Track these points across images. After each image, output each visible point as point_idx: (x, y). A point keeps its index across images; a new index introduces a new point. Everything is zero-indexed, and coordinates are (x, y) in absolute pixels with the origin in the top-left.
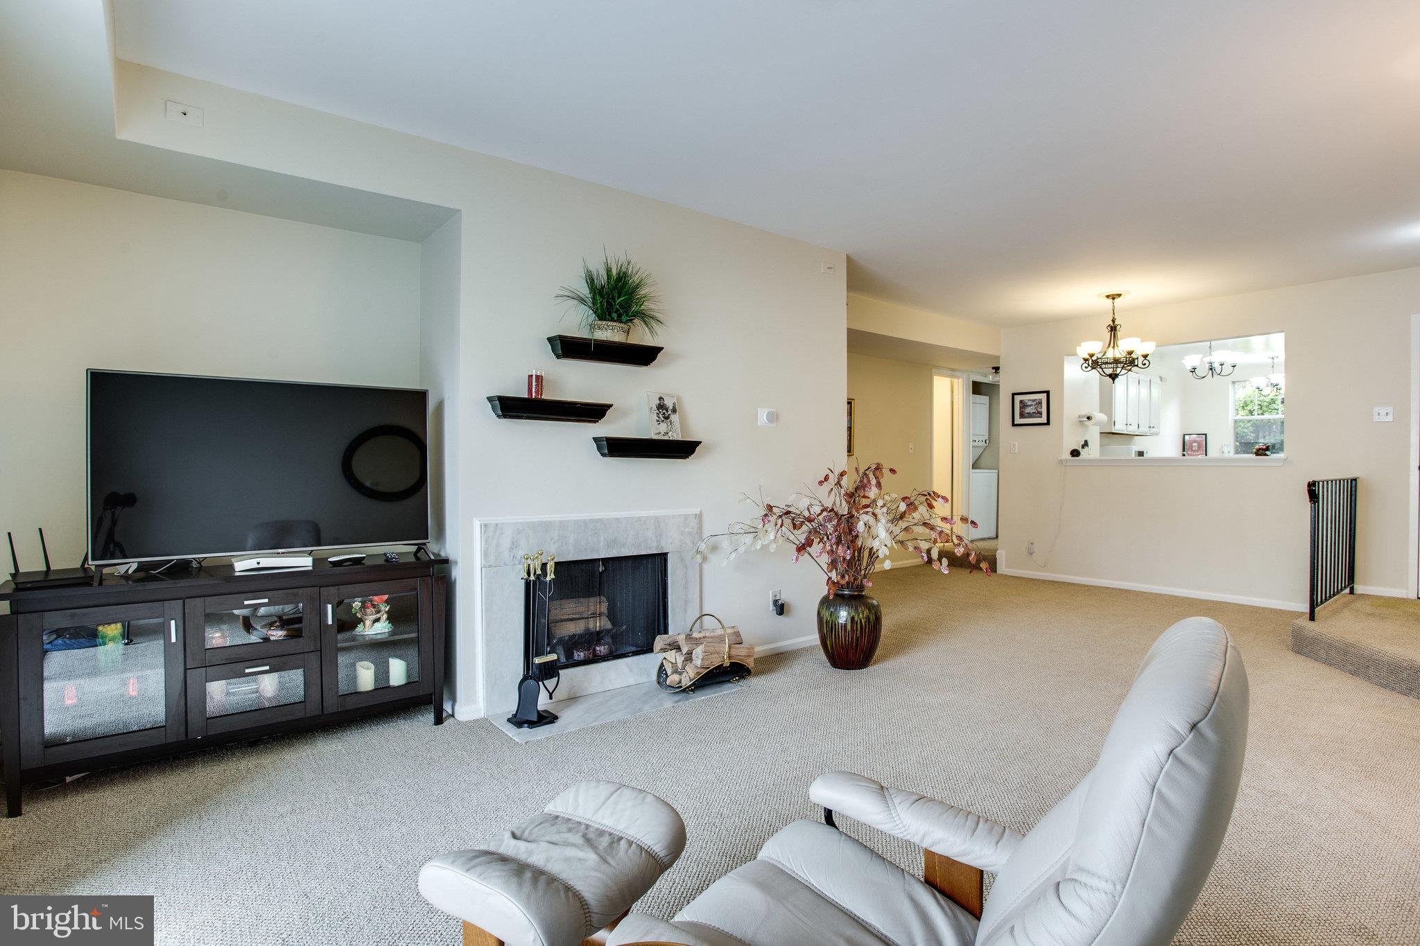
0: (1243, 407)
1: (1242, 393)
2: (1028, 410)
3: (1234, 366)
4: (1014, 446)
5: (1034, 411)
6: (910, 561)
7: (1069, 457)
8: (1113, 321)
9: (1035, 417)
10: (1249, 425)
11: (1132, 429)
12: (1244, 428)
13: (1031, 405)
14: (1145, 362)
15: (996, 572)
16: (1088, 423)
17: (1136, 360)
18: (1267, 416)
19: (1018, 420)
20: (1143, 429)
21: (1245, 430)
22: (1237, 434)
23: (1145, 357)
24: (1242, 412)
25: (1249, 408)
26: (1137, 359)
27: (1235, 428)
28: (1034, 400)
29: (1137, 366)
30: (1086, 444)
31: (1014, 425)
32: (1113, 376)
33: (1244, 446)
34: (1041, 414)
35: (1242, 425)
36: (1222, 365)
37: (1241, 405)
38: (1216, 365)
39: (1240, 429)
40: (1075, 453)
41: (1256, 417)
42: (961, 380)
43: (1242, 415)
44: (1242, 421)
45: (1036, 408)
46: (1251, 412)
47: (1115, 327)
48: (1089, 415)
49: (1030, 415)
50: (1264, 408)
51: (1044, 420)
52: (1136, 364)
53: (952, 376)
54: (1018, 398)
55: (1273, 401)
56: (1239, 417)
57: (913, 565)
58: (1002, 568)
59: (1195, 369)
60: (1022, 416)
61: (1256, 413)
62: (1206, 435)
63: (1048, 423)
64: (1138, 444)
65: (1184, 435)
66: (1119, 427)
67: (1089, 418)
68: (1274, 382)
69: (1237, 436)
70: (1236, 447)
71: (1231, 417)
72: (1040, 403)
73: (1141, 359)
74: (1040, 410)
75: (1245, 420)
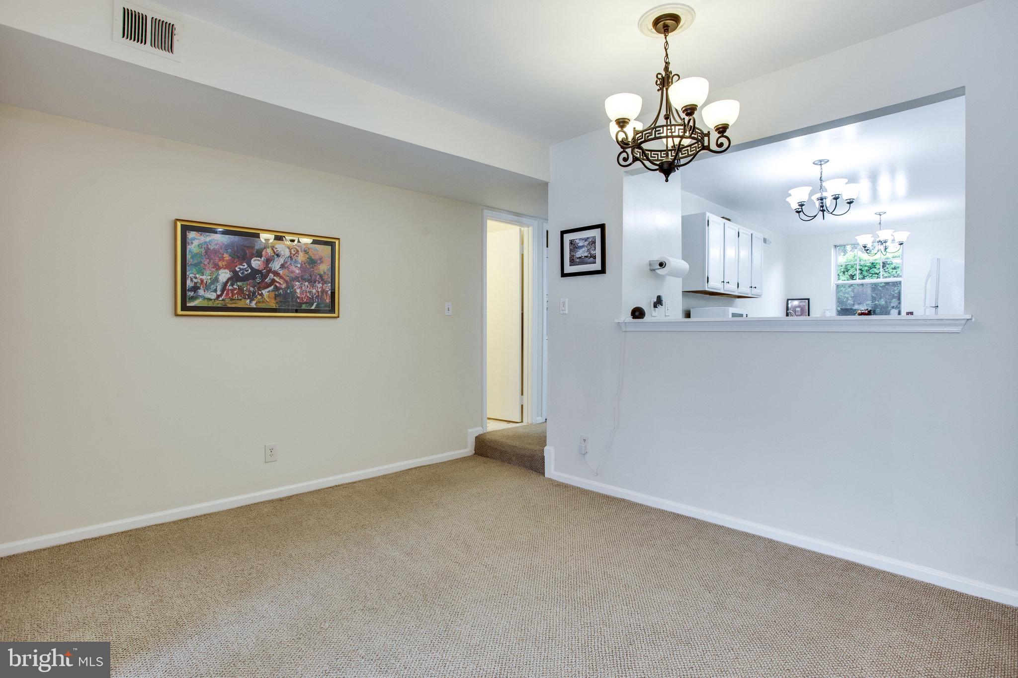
0: (844, 272)
1: (842, 260)
2: (580, 253)
3: (850, 203)
4: (564, 303)
5: (586, 254)
6: (453, 453)
7: (629, 318)
8: (666, 69)
9: (587, 263)
10: (850, 289)
11: (731, 288)
12: (844, 293)
13: (583, 246)
14: (723, 140)
15: (543, 474)
16: (661, 272)
17: (706, 139)
18: (868, 280)
19: (568, 269)
20: (744, 290)
21: (847, 295)
22: (839, 299)
23: (722, 129)
24: (842, 278)
25: (850, 272)
26: (708, 135)
27: (838, 292)
28: (586, 239)
29: (707, 148)
30: (659, 302)
31: (563, 275)
32: (666, 166)
33: (845, 311)
34: (595, 258)
35: (843, 289)
36: (836, 198)
37: (842, 270)
38: (829, 202)
39: (841, 294)
40: (638, 313)
41: (858, 281)
42: (530, 229)
43: (844, 280)
44: (843, 286)
45: (588, 250)
46: (852, 277)
47: (668, 77)
48: (662, 260)
49: (582, 261)
50: (865, 273)
51: (597, 266)
52: (706, 144)
53: (521, 224)
54: (568, 238)
55: (873, 265)
56: (840, 282)
57: (459, 457)
58: (551, 471)
59: (802, 205)
60: (573, 262)
61: (857, 277)
62: (808, 299)
63: (603, 271)
64: (739, 307)
65: (788, 300)
66: (714, 285)
67: (661, 265)
68: (882, 239)
69: (839, 301)
70: (838, 311)
71: (834, 281)
72: (594, 242)
73: (714, 135)
74: (593, 252)
75: (845, 284)
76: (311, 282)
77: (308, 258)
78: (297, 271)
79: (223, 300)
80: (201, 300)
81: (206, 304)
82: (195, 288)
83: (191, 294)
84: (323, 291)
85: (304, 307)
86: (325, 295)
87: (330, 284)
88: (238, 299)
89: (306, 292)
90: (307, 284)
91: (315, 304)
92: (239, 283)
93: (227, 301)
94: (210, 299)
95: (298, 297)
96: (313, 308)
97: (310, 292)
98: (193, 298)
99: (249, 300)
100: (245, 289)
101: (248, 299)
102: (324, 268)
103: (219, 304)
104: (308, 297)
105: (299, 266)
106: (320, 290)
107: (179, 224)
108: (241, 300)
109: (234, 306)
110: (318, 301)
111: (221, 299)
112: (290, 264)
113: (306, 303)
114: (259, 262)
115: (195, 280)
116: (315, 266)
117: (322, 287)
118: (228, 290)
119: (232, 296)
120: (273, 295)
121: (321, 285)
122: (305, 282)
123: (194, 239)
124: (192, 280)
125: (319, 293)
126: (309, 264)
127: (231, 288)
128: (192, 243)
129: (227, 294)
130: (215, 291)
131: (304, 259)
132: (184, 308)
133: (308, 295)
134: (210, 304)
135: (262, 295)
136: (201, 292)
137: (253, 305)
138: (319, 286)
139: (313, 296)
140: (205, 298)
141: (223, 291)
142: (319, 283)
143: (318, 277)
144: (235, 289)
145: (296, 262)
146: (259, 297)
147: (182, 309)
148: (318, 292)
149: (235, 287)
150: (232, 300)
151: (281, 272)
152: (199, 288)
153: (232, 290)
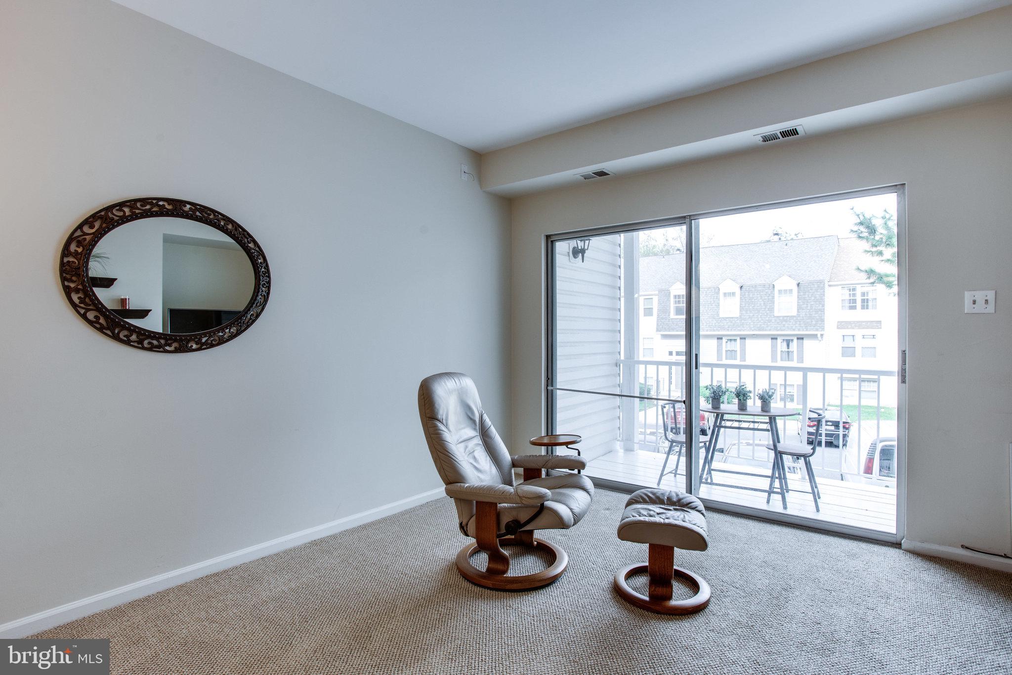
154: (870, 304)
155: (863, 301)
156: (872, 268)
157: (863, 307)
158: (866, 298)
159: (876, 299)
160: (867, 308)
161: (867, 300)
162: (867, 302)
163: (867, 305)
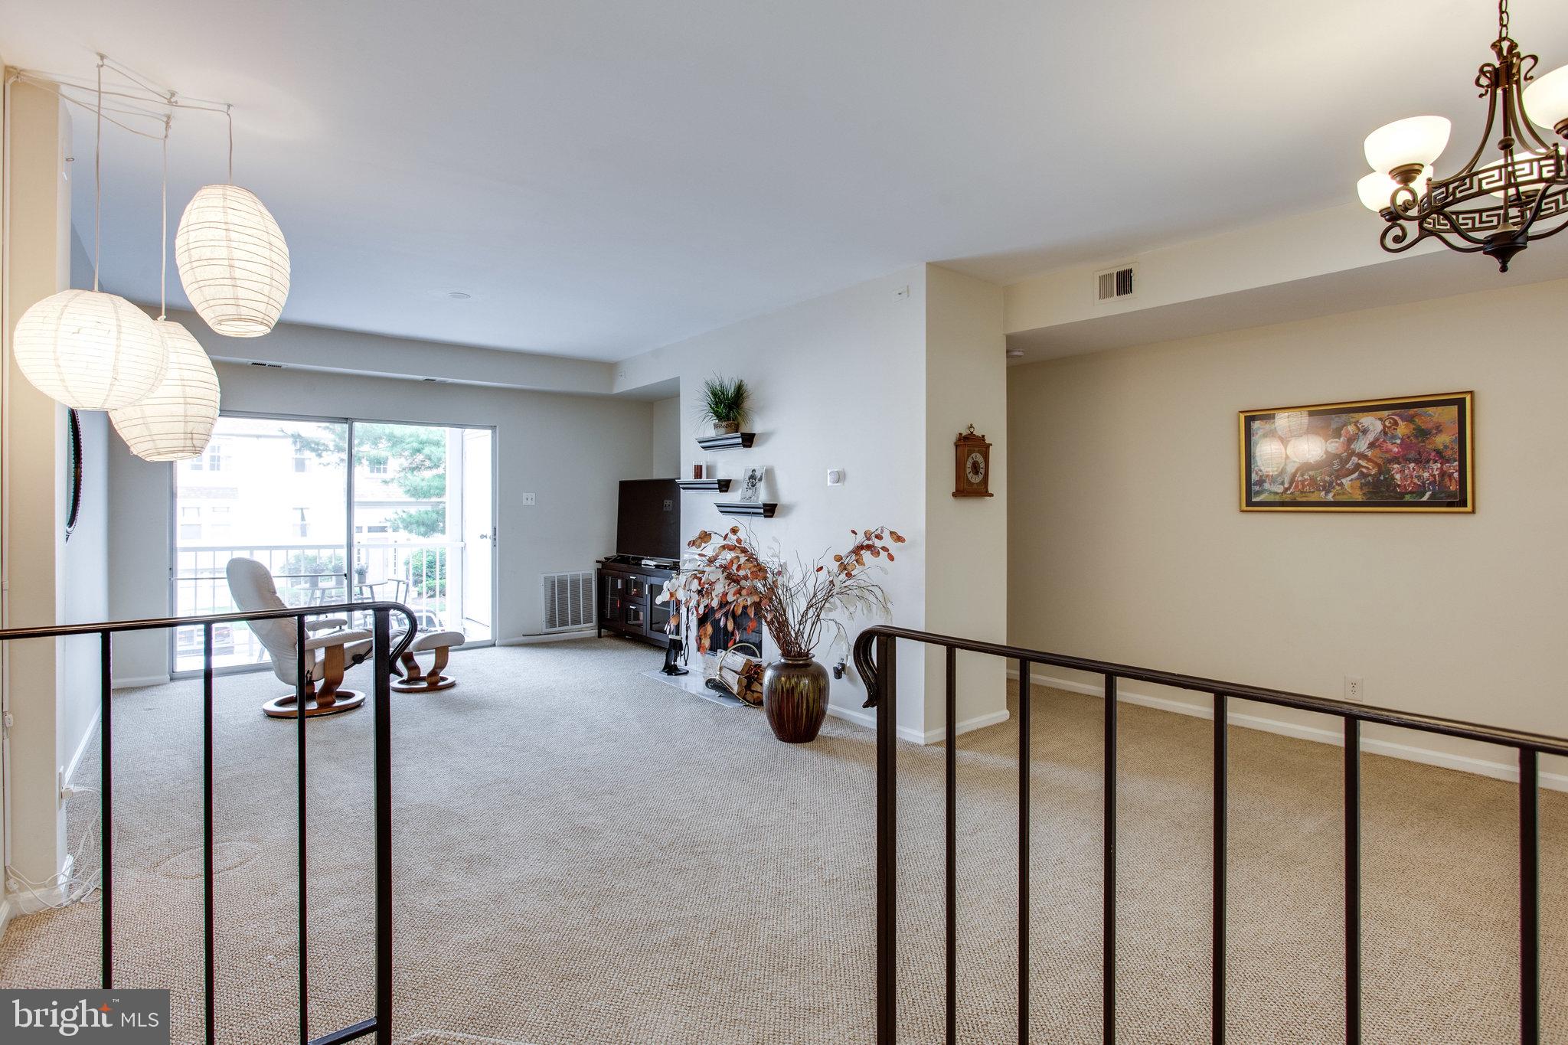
76: (1421, 462)
77: (1414, 429)
78: (1396, 450)
79: (1292, 493)
80: (1266, 494)
81: (1271, 498)
82: (1261, 482)
83: (1257, 488)
84: (1443, 474)
85: (1408, 498)
86: (1447, 479)
87: (1457, 463)
88: (1310, 492)
89: (1412, 477)
90: (1412, 465)
91: (1428, 494)
92: (1310, 473)
93: (1297, 494)
94: (1276, 493)
95: (1399, 486)
96: (1425, 498)
97: (1419, 477)
98: (1258, 493)
99: (1324, 492)
100: (1318, 479)
101: (1323, 490)
102: (1445, 439)
103: (1287, 498)
104: (1414, 484)
105: (1398, 441)
106: (1436, 473)
107: (1242, 416)
108: (1313, 492)
109: (1304, 499)
110: (1434, 489)
111: (1289, 492)
112: (1384, 441)
113: (1411, 493)
114: (1337, 444)
115: (1260, 473)
116: (1427, 439)
117: (1441, 469)
118: (1298, 482)
119: (1303, 488)
120: (1358, 484)
121: (1439, 465)
122: (1410, 463)
123: (1259, 428)
124: (1257, 473)
125: (1435, 478)
126: (1416, 437)
127: (1300, 479)
128: (1257, 433)
129: (1297, 486)
130: (1282, 483)
131: (1407, 431)
132: (1249, 503)
133: (1416, 481)
134: (1277, 499)
135: (1341, 485)
136: (1267, 486)
137: (1330, 498)
138: (1435, 467)
139: (1424, 483)
140: (1271, 492)
141: (1291, 485)
142: (1436, 462)
143: (1433, 454)
144: (1306, 480)
145: (1394, 437)
146: (1338, 488)
147: (1248, 505)
148: (1434, 476)
149: (1306, 477)
150: (1302, 492)
151: (1369, 454)
152: (1264, 481)
153: (1303, 482)
154: (222, 463)
155: (213, 458)
156: (301, 433)
157: (212, 468)
158: (216, 454)
159: (230, 457)
160: (218, 469)
161: (219, 457)
162: (219, 461)
163: (218, 465)
